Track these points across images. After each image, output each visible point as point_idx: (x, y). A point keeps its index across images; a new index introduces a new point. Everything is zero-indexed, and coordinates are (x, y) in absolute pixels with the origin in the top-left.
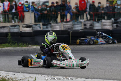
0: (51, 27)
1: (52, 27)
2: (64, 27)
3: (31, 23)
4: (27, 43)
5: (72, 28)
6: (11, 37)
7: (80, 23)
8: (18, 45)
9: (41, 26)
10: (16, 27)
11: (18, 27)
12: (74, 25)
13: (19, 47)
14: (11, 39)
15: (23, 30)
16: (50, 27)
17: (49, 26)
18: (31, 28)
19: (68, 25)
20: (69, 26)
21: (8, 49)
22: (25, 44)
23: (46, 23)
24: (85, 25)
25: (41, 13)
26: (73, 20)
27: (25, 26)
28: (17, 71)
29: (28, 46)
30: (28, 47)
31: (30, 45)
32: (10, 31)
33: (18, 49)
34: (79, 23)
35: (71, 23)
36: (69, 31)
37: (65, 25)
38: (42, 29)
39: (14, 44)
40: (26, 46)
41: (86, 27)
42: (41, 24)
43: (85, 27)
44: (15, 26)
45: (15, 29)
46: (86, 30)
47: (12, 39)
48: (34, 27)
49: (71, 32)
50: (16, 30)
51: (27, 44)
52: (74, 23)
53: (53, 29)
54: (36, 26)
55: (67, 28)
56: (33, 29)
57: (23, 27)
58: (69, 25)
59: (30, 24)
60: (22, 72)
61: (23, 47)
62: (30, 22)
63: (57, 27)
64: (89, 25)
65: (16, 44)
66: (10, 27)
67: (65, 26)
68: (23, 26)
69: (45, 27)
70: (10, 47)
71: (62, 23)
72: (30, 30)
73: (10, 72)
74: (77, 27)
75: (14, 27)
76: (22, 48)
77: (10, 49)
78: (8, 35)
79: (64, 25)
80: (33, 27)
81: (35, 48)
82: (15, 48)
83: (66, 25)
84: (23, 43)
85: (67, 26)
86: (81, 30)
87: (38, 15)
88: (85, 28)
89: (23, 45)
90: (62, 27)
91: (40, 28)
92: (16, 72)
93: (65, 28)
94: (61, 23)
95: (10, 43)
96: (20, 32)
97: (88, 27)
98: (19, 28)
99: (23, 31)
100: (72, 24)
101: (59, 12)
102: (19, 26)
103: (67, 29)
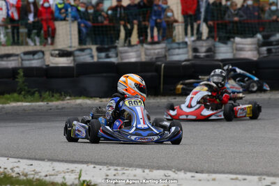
0: (117, 56)
1: (119, 55)
2: (146, 55)
3: (70, 47)
4: (61, 93)
5: (165, 56)
6: (24, 78)
7: (185, 46)
8: (41, 96)
9: (95, 53)
10: (36, 56)
11: (41, 54)
12: (169, 50)
13: (42, 101)
14: (23, 82)
15: (52, 63)
16: (114, 55)
17: (112, 53)
18: (71, 58)
19: (156, 51)
20: (158, 52)
21: (18, 107)
22: (57, 95)
23: (106, 46)
24: (195, 50)
25: (93, 23)
26: (167, 39)
27: (57, 52)
28: (37, 157)
29: (63, 100)
30: (65, 102)
31: (68, 98)
32: (22, 64)
33: (39, 106)
34: (181, 46)
35: (163, 45)
36: (159, 63)
37: (150, 49)
38: (95, 60)
39: (33, 94)
40: (58, 100)
41: (198, 54)
42: (94, 47)
43: (194, 54)
44: (34, 53)
45: (34, 59)
46: (198, 62)
47: (25, 84)
48: (78, 56)
49: (163, 65)
50: (35, 63)
51: (61, 95)
52: (169, 46)
53: (122, 59)
54: (83, 53)
55: (155, 57)
56: (74, 60)
57: (52, 55)
58: (158, 49)
59: (69, 49)
60: (49, 160)
61: (52, 101)
62: (70, 45)
63: (131, 54)
64: (204, 49)
65: (37, 94)
66: (22, 55)
67: (148, 52)
68: (53, 52)
69: (103, 55)
70: (22, 101)
71: (142, 46)
72: (69, 62)
73: (22, 158)
74: (178, 54)
75: (31, 57)
76: (50, 104)
77: (22, 106)
78: (19, 73)
79: (147, 49)
80: (74, 56)
81: (80, 104)
82: (34, 104)
83: (152, 51)
84: (53, 92)
85: (154, 53)
86: (185, 61)
87: (86, 26)
88: (196, 57)
89: (53, 96)
90: (143, 53)
91: (92, 57)
92: (36, 159)
93: (150, 57)
94: (139, 46)
95: (23, 93)
96: (44, 67)
97: (202, 55)
98: (43, 58)
99: (51, 65)
100: (165, 48)
101: (135, 22)
102: (43, 52)
103: (154, 60)
